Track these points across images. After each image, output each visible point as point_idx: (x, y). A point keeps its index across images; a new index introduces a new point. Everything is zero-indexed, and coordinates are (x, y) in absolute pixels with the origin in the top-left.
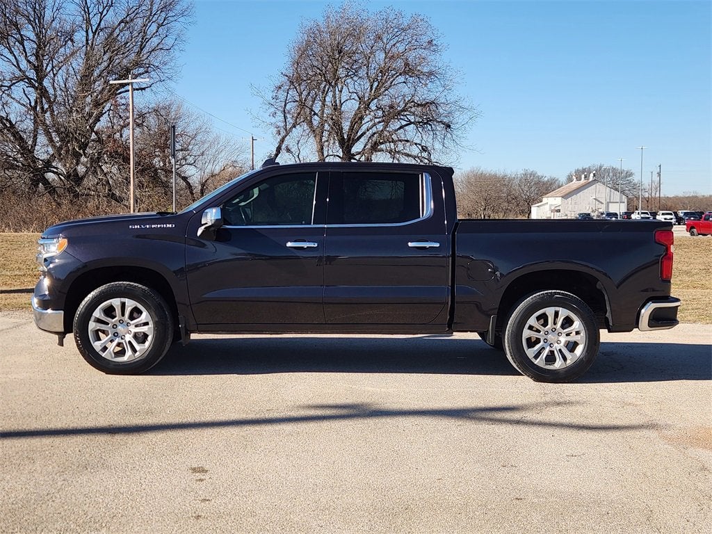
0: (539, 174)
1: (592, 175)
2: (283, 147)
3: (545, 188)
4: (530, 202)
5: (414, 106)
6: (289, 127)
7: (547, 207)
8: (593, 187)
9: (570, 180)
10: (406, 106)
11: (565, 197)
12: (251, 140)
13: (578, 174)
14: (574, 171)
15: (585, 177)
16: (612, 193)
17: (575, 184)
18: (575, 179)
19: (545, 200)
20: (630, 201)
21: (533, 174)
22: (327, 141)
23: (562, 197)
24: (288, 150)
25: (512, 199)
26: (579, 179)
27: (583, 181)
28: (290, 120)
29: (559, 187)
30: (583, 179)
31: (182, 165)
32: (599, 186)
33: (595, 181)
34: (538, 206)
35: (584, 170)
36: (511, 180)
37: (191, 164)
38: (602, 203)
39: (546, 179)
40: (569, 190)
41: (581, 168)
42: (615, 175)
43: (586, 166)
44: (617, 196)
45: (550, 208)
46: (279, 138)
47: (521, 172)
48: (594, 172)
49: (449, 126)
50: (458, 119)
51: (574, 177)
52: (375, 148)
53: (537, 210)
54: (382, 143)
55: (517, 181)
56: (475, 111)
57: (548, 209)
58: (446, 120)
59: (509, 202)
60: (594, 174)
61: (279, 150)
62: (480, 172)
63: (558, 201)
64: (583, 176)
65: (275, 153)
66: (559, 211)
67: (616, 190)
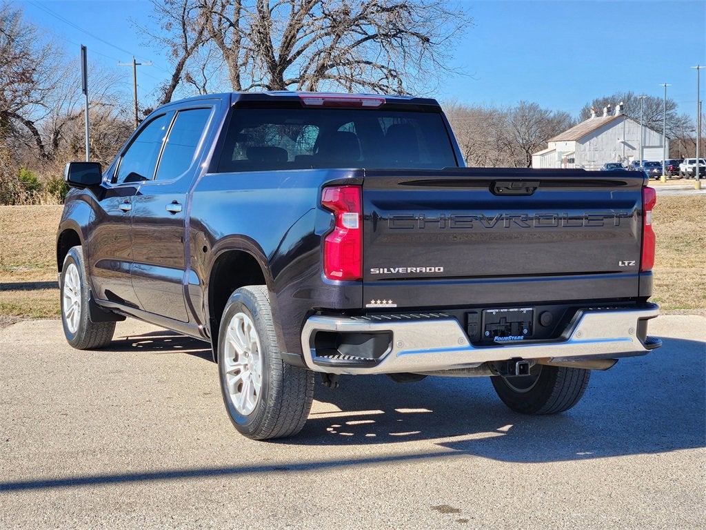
0: (543, 107)
1: (618, 108)
2: (183, 74)
3: (552, 128)
4: (529, 149)
5: (378, 11)
6: (190, 44)
7: (555, 155)
8: (621, 125)
9: (586, 115)
10: (365, 10)
11: (582, 139)
12: (133, 64)
13: (598, 108)
14: (591, 103)
15: (609, 111)
16: (647, 134)
17: (594, 121)
18: (593, 115)
19: (551, 145)
20: (672, 144)
21: (533, 108)
22: (244, 64)
23: (577, 140)
24: (189, 79)
25: (504, 144)
26: (599, 114)
27: (605, 117)
28: (193, 35)
29: (571, 126)
30: (605, 114)
31: (22, 104)
32: (628, 123)
33: (623, 116)
34: (542, 155)
35: (605, 102)
36: (502, 117)
37: (37, 102)
38: (634, 149)
39: (552, 115)
40: (586, 130)
41: (601, 98)
42: (650, 107)
43: (609, 95)
44: (654, 138)
45: (560, 157)
46: (177, 61)
47: (516, 105)
48: (622, 103)
49: (428, 40)
50: (440, 29)
51: (593, 112)
52: (321, 72)
53: (541, 160)
54: (332, 66)
55: (509, 120)
56: (465, 18)
57: (557, 159)
58: (423, 32)
59: (500, 150)
60: (621, 106)
61: (176, 78)
62: (458, 105)
63: (571, 146)
64: (605, 110)
65: (171, 82)
66: (572, 161)
67: (652, 128)
